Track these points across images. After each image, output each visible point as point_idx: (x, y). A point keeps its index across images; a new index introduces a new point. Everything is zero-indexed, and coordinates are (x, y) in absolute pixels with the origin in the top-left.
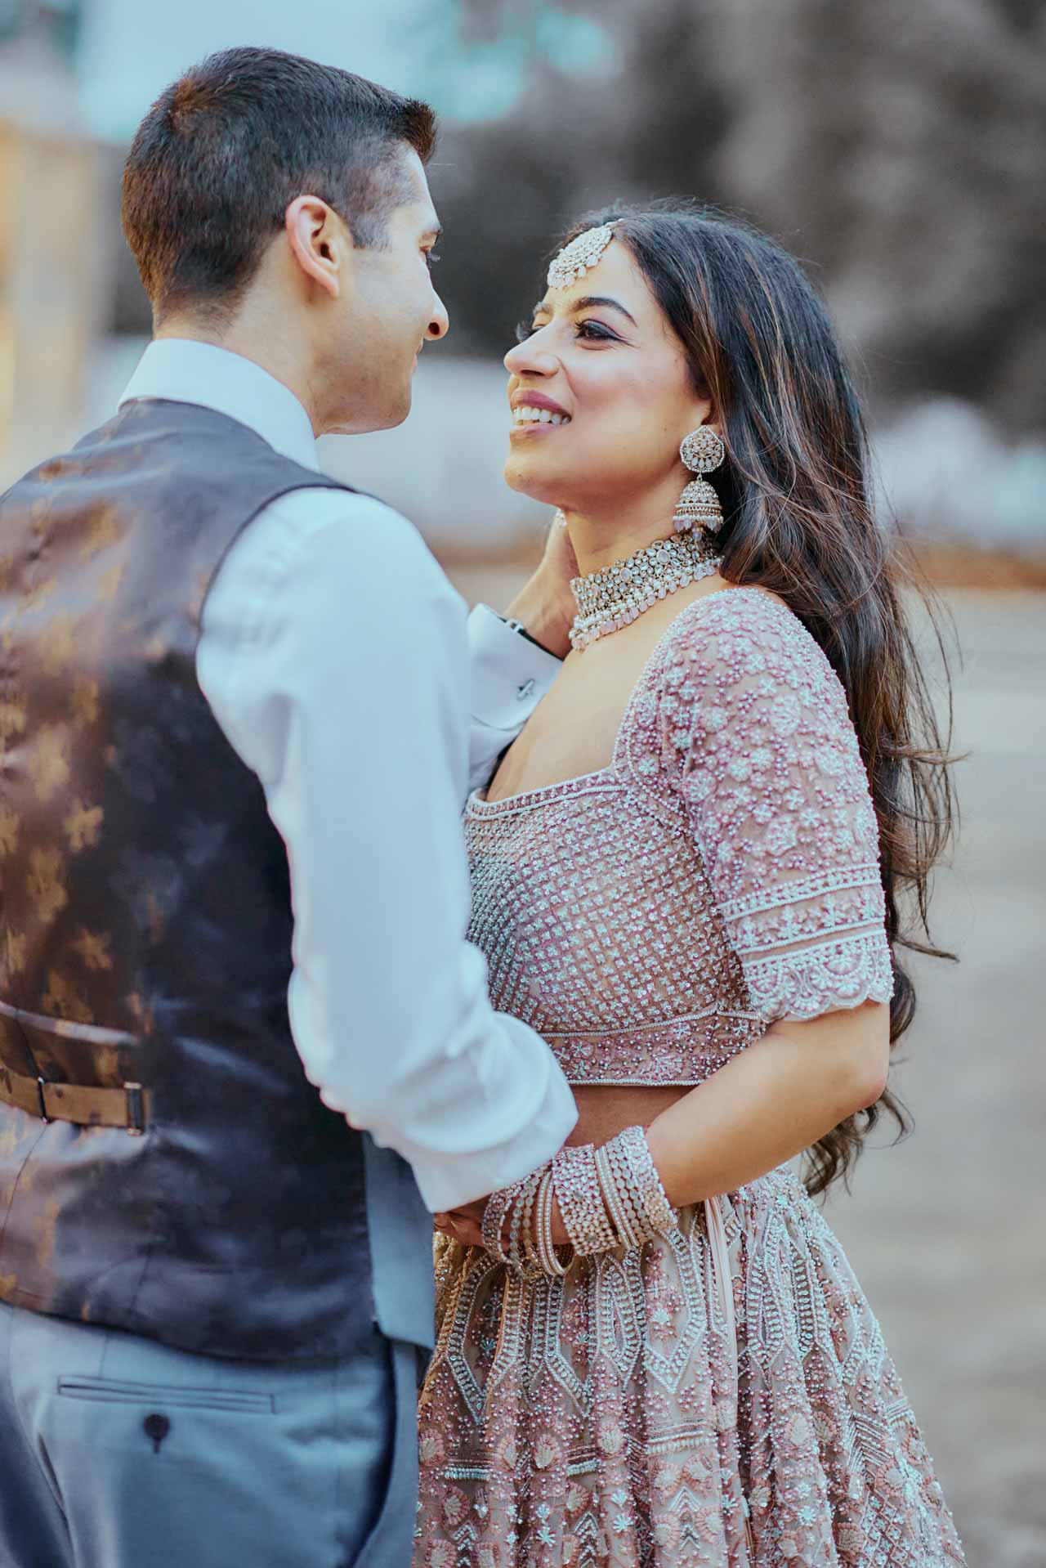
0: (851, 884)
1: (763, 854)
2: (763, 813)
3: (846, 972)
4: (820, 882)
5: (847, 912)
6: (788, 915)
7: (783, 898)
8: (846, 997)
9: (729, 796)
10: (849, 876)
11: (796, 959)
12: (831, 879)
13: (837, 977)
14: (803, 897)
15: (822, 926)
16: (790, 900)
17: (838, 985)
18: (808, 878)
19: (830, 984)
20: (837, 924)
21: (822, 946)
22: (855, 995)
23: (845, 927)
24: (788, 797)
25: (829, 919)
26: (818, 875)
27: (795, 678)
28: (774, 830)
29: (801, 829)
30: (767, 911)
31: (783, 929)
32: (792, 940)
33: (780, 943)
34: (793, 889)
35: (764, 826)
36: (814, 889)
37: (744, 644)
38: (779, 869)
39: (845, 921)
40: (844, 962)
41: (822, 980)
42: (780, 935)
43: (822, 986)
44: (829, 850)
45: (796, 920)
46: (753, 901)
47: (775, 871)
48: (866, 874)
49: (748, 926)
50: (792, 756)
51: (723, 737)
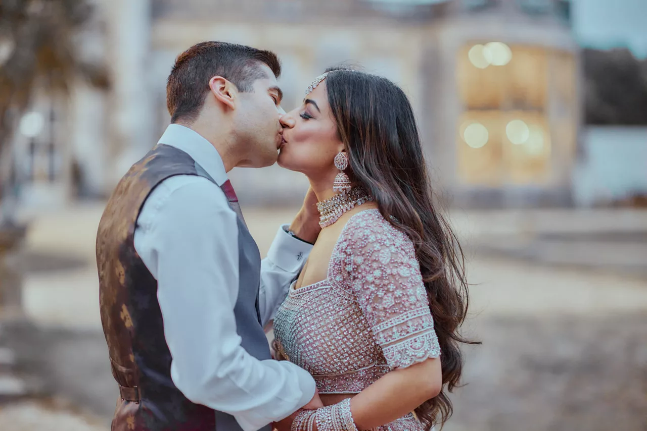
0: (417, 316)
1: (382, 309)
2: (380, 294)
3: (419, 348)
4: (405, 317)
5: (417, 326)
6: (395, 330)
7: (392, 324)
8: (420, 358)
9: (368, 288)
10: (416, 313)
11: (400, 346)
12: (409, 315)
13: (416, 351)
14: (399, 323)
15: (408, 333)
16: (395, 324)
17: (416, 354)
18: (400, 315)
19: (413, 354)
20: (413, 331)
21: (409, 340)
22: (423, 357)
23: (417, 332)
24: (389, 287)
25: (411, 330)
26: (404, 314)
27: (388, 243)
28: (386, 299)
29: (396, 298)
30: (387, 329)
31: (394, 335)
32: (397, 339)
33: (393, 341)
34: (395, 320)
35: (382, 298)
36: (403, 319)
37: (367, 232)
38: (389, 313)
39: (416, 330)
40: (418, 345)
41: (410, 352)
42: (393, 338)
43: (410, 355)
44: (407, 304)
45: (398, 331)
46: (382, 326)
47: (388, 314)
48: (423, 311)
49: (381, 335)
50: (389, 271)
51: (362, 267)
